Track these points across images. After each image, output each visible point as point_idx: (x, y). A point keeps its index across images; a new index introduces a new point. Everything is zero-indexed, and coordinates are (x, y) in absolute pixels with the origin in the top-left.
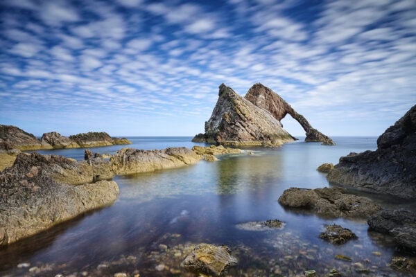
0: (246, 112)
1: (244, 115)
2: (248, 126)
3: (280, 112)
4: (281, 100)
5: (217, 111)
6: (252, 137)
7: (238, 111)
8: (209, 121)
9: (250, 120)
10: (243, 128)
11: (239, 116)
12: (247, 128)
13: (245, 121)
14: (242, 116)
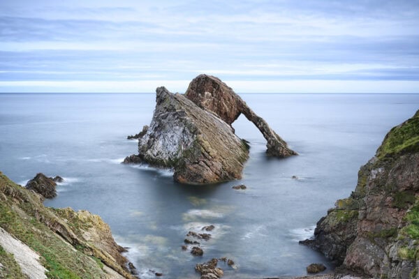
0: (210, 150)
2: (213, 165)
6: (217, 177)
7: (202, 148)
9: (214, 157)
10: (208, 168)
11: (203, 154)
12: (212, 168)
13: (209, 160)
14: (206, 154)
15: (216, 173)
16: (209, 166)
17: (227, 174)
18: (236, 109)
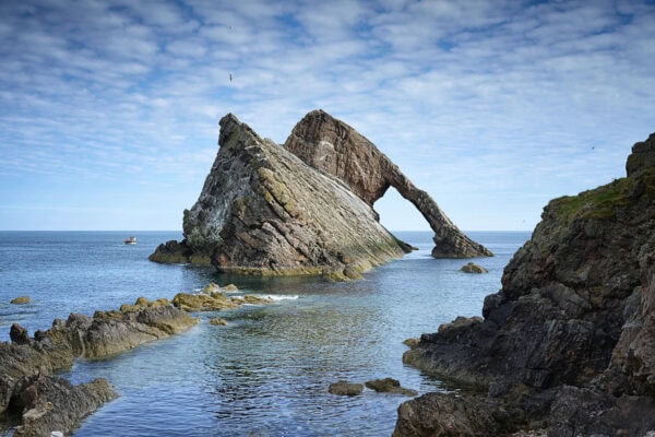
0: (286, 198)
1: (283, 205)
2: (292, 231)
3: (373, 183)
4: (375, 152)
5: (215, 186)
6: (302, 258)
7: (268, 195)
8: (194, 209)
9: (297, 216)
10: (281, 237)
11: (271, 207)
12: (290, 237)
13: (283, 220)
14: (278, 207)
15: (298, 250)
16: (283, 234)
17: (326, 255)
18: (379, 177)
